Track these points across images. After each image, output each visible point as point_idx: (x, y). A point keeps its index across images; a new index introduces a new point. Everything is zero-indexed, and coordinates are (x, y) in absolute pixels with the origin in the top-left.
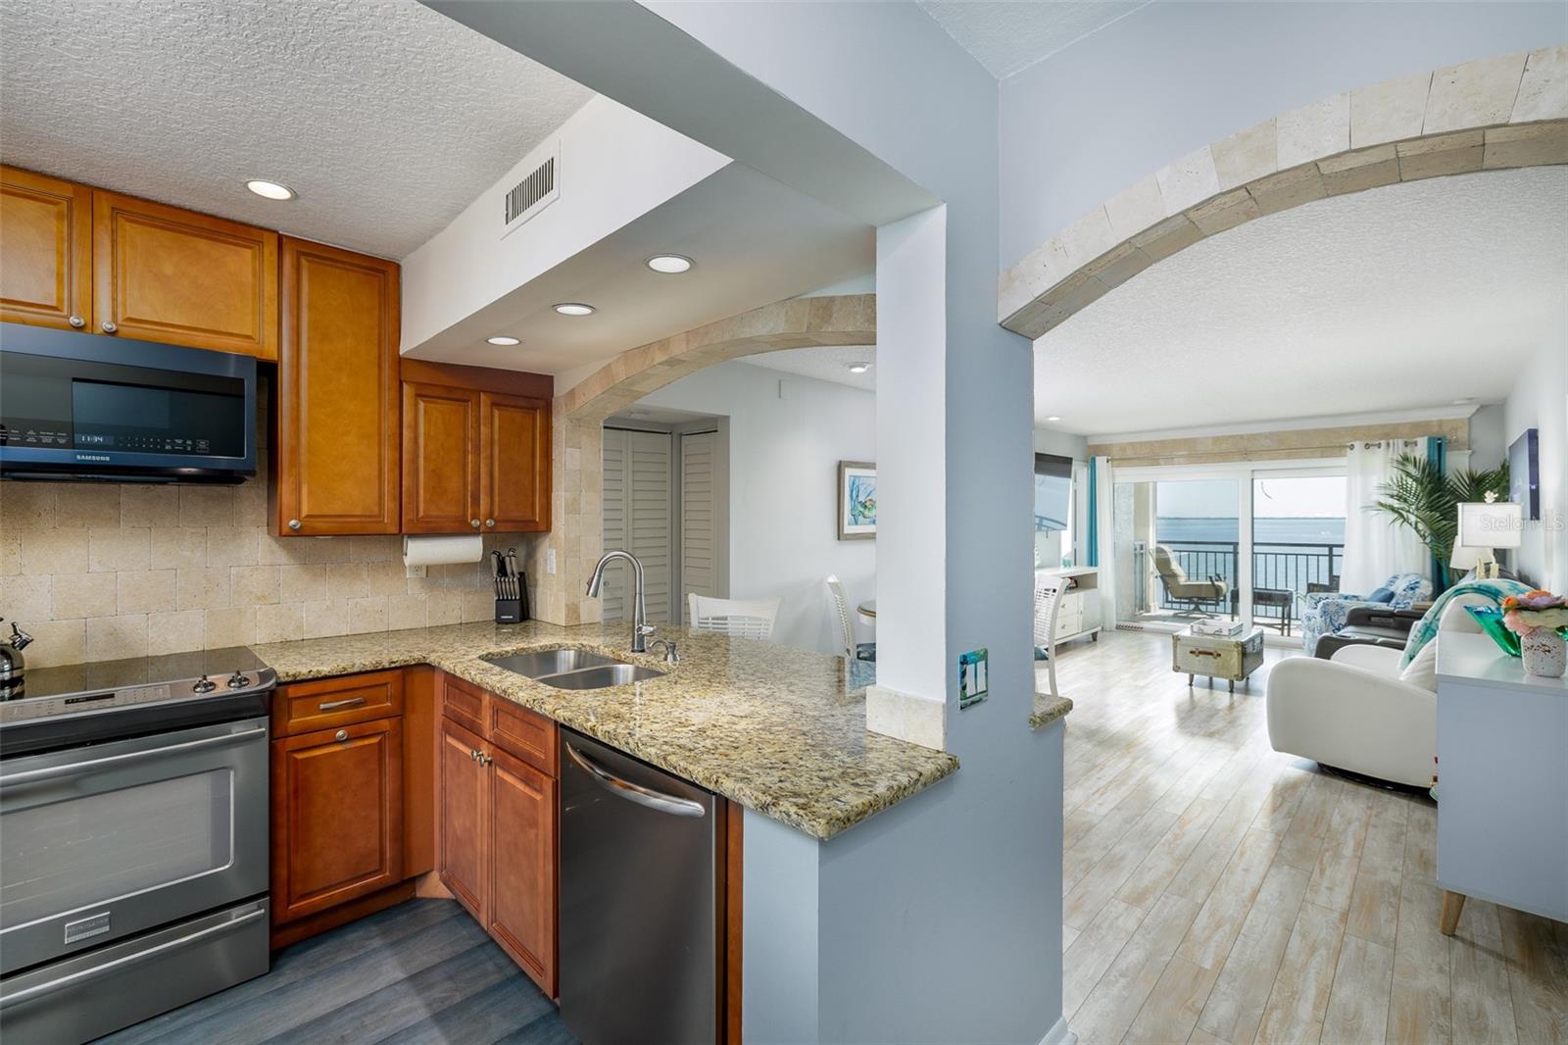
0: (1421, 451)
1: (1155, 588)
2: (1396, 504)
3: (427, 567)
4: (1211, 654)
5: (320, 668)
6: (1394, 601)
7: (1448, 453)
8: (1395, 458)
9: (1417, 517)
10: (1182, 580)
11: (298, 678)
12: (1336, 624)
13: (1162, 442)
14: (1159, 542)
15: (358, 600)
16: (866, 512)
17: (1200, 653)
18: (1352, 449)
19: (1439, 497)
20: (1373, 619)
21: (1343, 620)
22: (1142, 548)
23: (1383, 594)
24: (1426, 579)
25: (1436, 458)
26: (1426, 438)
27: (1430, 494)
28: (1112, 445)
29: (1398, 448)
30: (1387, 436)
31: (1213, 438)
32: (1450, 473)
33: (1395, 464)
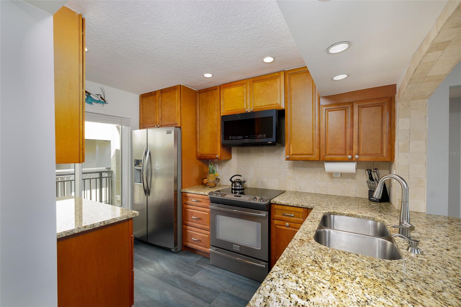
3: (341, 173)
5: (282, 202)
11: (276, 203)
15: (317, 182)
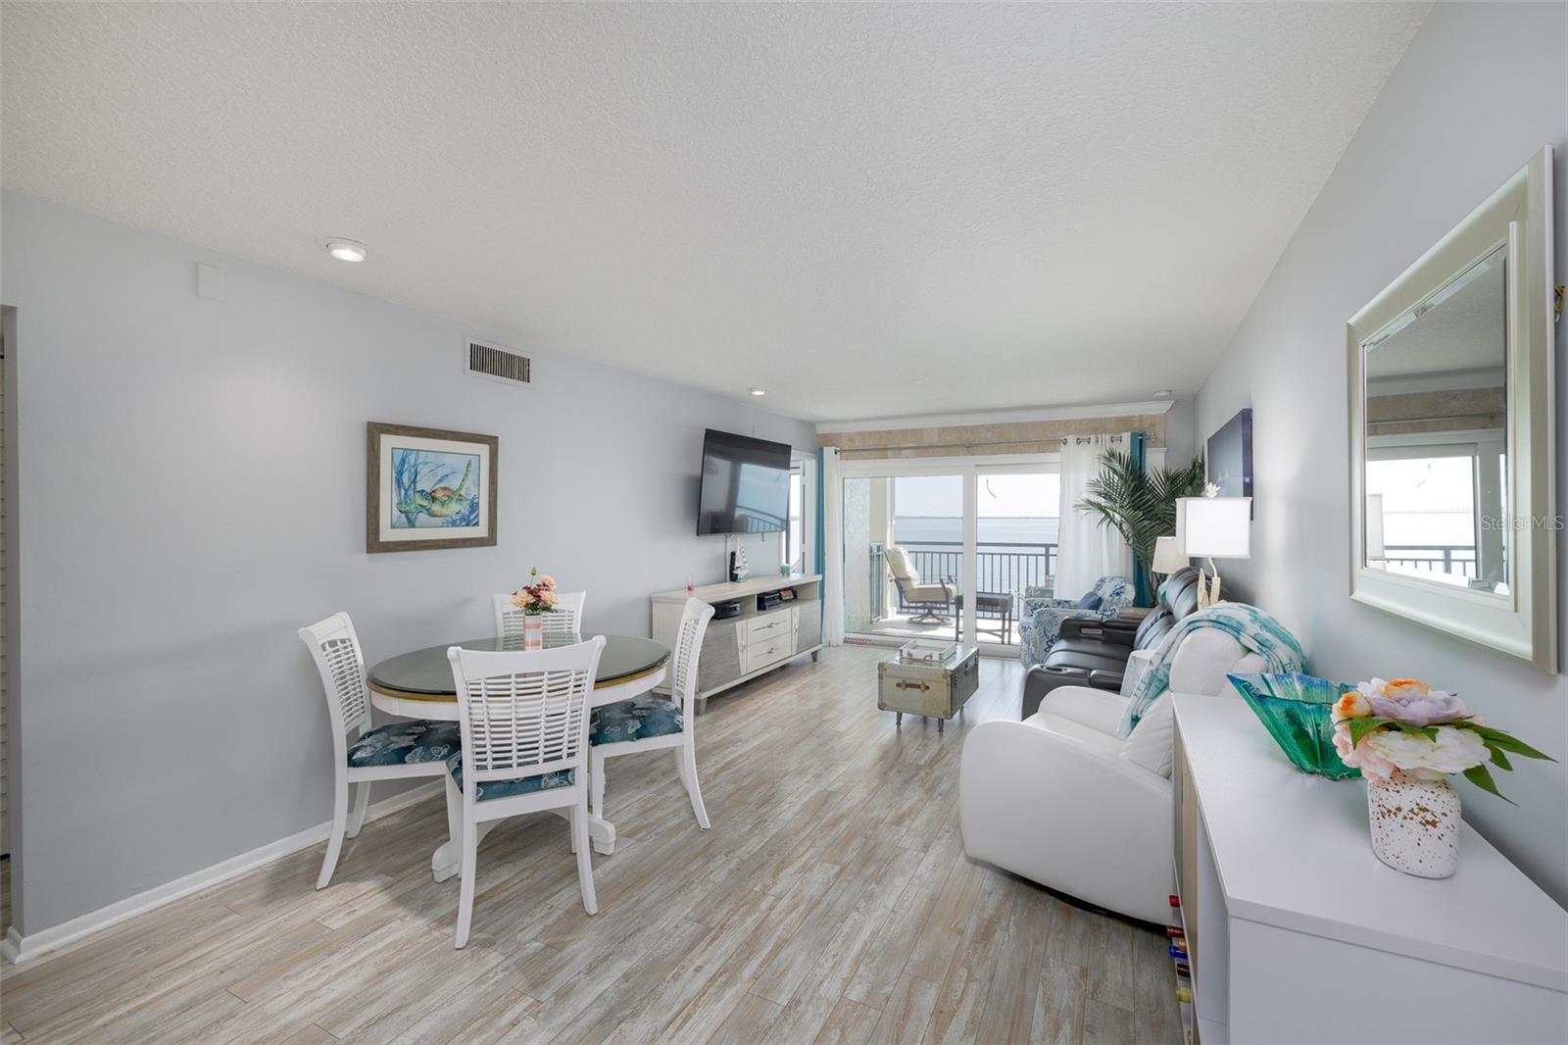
0: (1124, 448)
1: (891, 594)
2: (1102, 501)
4: (919, 687)
6: (1101, 608)
7: (1148, 450)
8: (1102, 452)
9: (1122, 516)
10: (916, 584)
12: (1050, 635)
13: (890, 432)
14: (897, 543)
16: (436, 508)
17: (908, 686)
18: (1065, 444)
19: (1139, 496)
20: (1084, 630)
21: (1056, 630)
22: (879, 548)
23: (1092, 599)
24: (1130, 583)
25: (1138, 455)
26: (1129, 434)
27: (1133, 493)
28: (840, 434)
29: (1105, 443)
30: (1095, 431)
31: (939, 428)
32: (1149, 472)
33: (1102, 461)
